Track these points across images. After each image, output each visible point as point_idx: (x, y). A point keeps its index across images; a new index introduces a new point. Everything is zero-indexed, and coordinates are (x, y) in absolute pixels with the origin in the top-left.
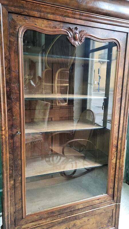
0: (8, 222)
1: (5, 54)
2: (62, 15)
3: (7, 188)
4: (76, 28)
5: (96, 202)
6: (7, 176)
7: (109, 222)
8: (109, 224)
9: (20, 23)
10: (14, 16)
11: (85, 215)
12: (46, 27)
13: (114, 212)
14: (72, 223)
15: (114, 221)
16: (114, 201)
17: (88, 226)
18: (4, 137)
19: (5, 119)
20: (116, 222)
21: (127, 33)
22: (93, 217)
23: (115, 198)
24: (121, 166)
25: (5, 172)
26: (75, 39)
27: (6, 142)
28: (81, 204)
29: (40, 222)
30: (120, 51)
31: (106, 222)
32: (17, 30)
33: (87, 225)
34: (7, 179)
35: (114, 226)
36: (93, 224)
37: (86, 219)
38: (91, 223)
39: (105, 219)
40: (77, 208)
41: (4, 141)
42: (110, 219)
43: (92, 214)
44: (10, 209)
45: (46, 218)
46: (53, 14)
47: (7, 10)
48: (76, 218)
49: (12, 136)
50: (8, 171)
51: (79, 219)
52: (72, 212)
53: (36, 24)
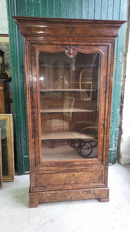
0: (31, 163)
1: (29, 66)
2: (61, 41)
3: (31, 143)
4: (71, 48)
5: (89, 163)
6: (31, 136)
7: (99, 179)
8: (99, 181)
9: (37, 48)
10: (34, 45)
11: (81, 170)
12: (52, 49)
13: (104, 172)
14: (72, 174)
15: (104, 179)
16: (103, 165)
17: (84, 178)
18: (28, 112)
19: (29, 103)
20: (106, 181)
21: (108, 46)
22: (87, 173)
23: (104, 163)
24: (107, 140)
25: (29, 133)
26: (70, 54)
27: (30, 116)
28: (78, 162)
29: (51, 168)
30: (103, 59)
31: (98, 178)
32: (35, 53)
33: (82, 177)
34: (31, 137)
35: (104, 183)
36: (87, 178)
37: (81, 173)
38: (86, 177)
39: (96, 176)
40: (75, 164)
41: (28, 115)
42: (101, 178)
43: (86, 171)
44: (33, 156)
45: (54, 166)
46: (55, 41)
47: (30, 43)
48: (74, 171)
49: (33, 113)
50: (31, 133)
51: (77, 172)
52: (71, 166)
53: (46, 48)
